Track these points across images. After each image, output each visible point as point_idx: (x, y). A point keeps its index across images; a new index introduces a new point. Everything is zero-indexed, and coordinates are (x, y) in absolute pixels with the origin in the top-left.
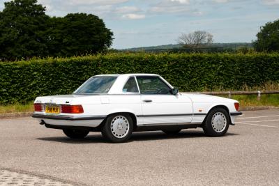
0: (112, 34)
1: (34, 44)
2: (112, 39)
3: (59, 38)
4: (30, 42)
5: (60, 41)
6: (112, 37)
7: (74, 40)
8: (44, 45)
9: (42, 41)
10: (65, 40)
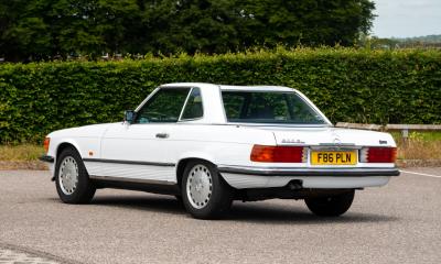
0: (372, 6)
1: (209, 26)
2: (372, 17)
3: (261, 15)
4: (201, 21)
5: (264, 20)
6: (373, 12)
7: (292, 18)
8: (231, 27)
9: (227, 20)
10: (273, 19)
